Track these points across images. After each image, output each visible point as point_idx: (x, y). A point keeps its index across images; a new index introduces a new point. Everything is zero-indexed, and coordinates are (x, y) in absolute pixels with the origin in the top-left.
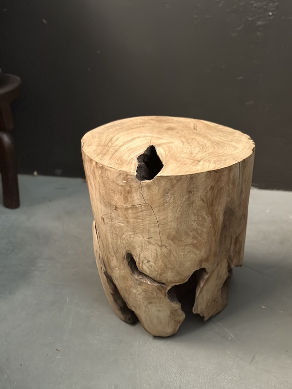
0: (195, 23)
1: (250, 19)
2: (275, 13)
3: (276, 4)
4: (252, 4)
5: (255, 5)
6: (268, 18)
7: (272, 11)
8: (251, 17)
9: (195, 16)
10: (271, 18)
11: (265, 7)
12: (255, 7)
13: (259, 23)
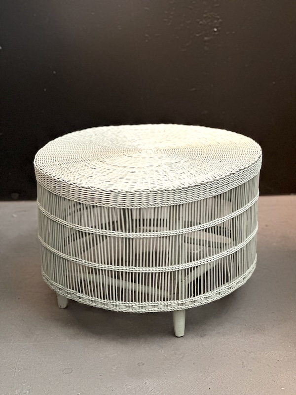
0: (147, 41)
1: (198, 35)
2: (219, 28)
3: (220, 20)
4: (198, 22)
5: (201, 22)
6: (213, 33)
7: (217, 28)
8: (198, 33)
9: (147, 35)
10: (217, 33)
11: (210, 24)
12: (201, 24)
13: (206, 38)
